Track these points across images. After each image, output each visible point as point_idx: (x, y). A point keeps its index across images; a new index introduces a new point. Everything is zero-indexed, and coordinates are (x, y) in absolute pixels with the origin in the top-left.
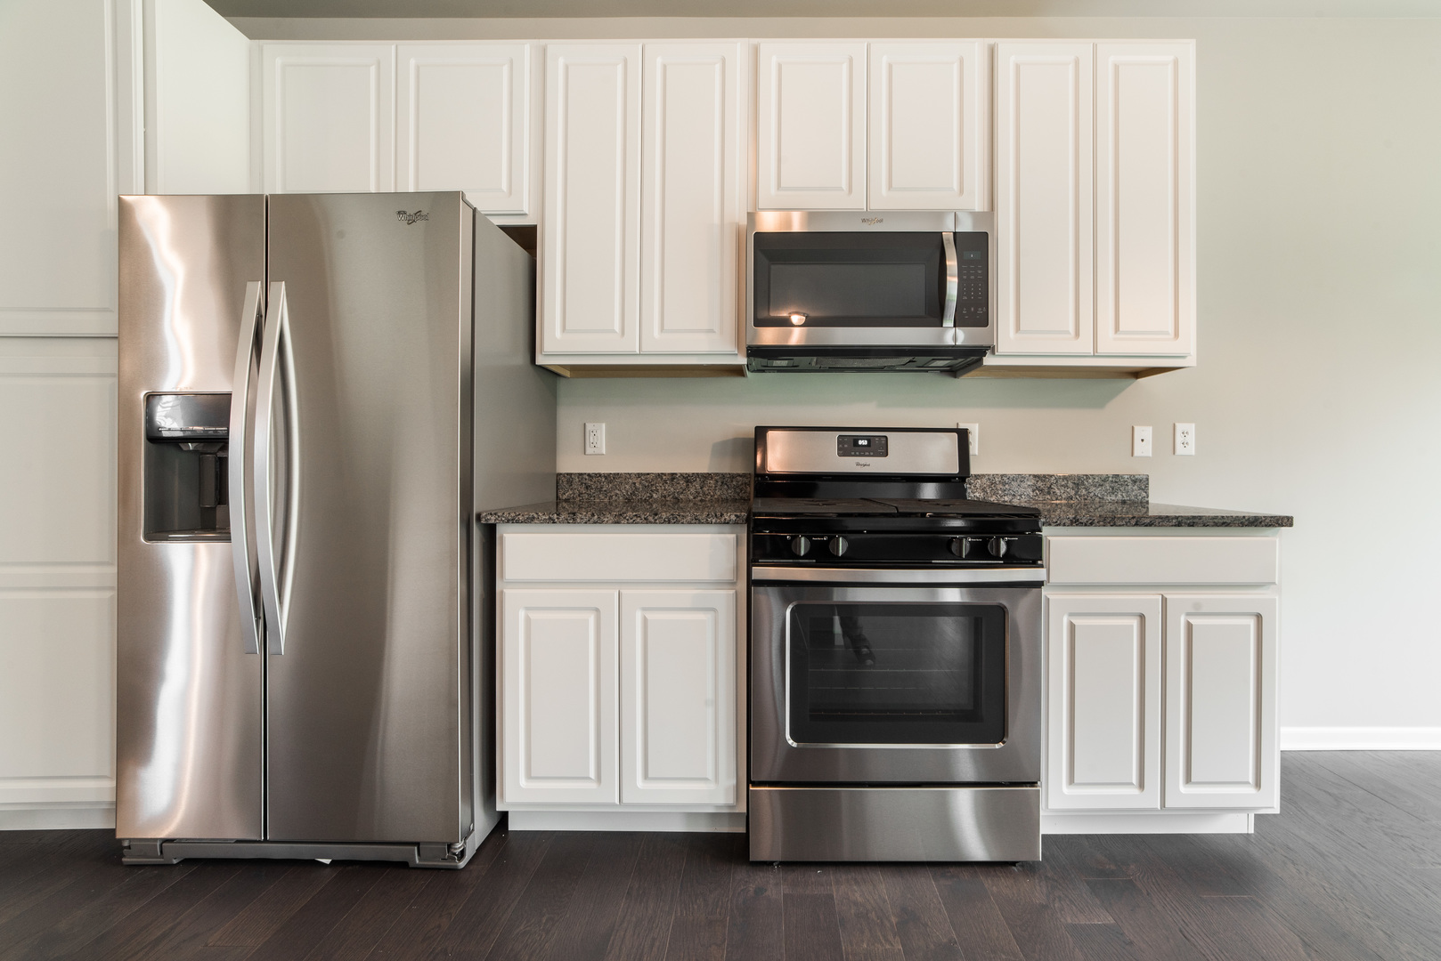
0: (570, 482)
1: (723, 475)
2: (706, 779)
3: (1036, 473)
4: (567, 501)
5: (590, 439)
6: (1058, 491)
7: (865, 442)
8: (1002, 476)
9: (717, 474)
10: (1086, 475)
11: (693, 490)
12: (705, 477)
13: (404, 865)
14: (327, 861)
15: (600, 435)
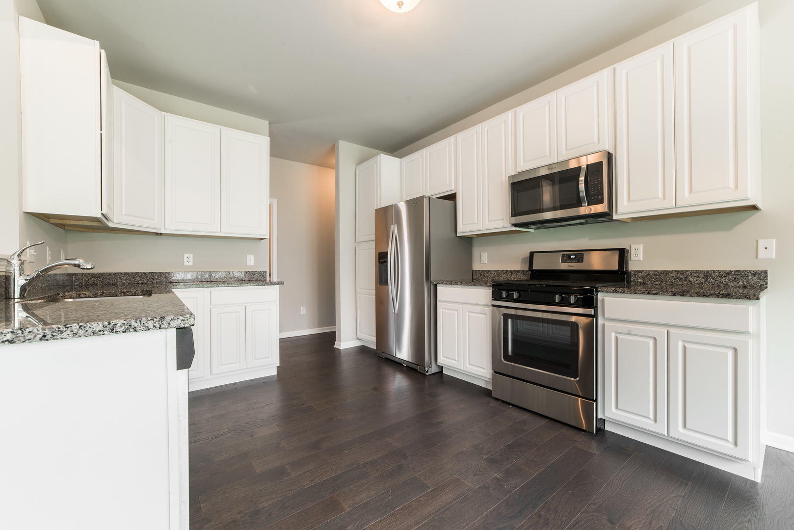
0: (476, 273)
1: (524, 271)
2: (484, 369)
3: (677, 270)
4: (475, 279)
5: (482, 258)
6: (692, 279)
7: (573, 257)
8: (654, 271)
9: (522, 270)
10: (713, 271)
11: (513, 277)
12: (518, 271)
13: (416, 370)
14: (405, 365)
15: (485, 257)
